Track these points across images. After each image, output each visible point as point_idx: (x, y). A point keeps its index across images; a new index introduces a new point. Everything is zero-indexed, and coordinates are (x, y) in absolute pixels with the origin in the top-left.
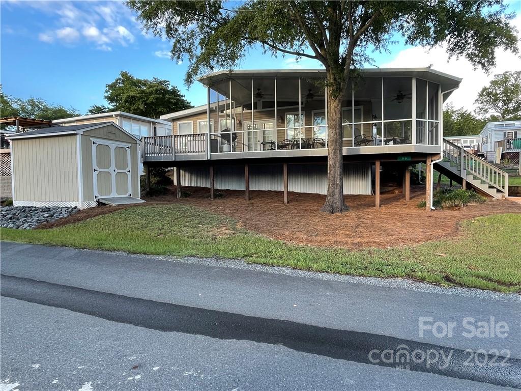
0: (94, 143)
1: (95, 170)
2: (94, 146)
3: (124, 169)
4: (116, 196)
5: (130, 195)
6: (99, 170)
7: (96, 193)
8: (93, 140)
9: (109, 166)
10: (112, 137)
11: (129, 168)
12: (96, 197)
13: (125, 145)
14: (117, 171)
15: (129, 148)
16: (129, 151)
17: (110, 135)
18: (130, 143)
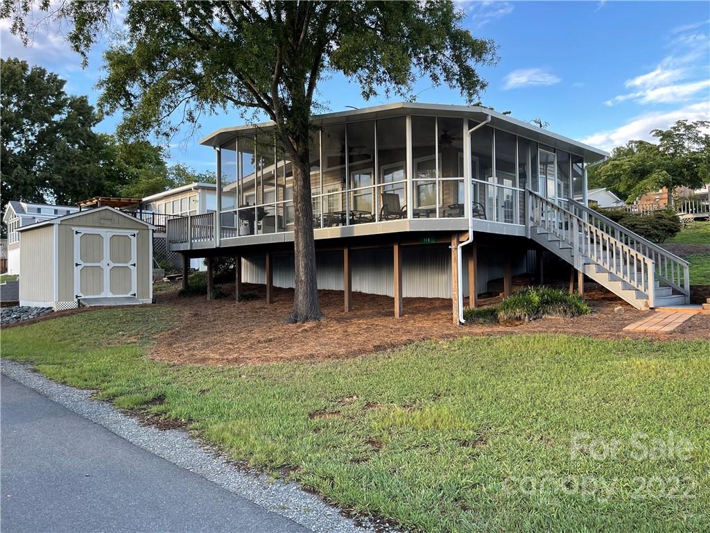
0: (77, 233)
1: (77, 265)
2: (77, 238)
3: (127, 262)
4: (110, 295)
5: (135, 295)
6: (84, 264)
7: (77, 292)
8: (75, 229)
9: (100, 259)
10: (108, 223)
11: (134, 260)
12: (77, 297)
13: (128, 233)
14: (112, 265)
15: (134, 235)
16: (134, 240)
17: (102, 221)
18: (137, 229)
